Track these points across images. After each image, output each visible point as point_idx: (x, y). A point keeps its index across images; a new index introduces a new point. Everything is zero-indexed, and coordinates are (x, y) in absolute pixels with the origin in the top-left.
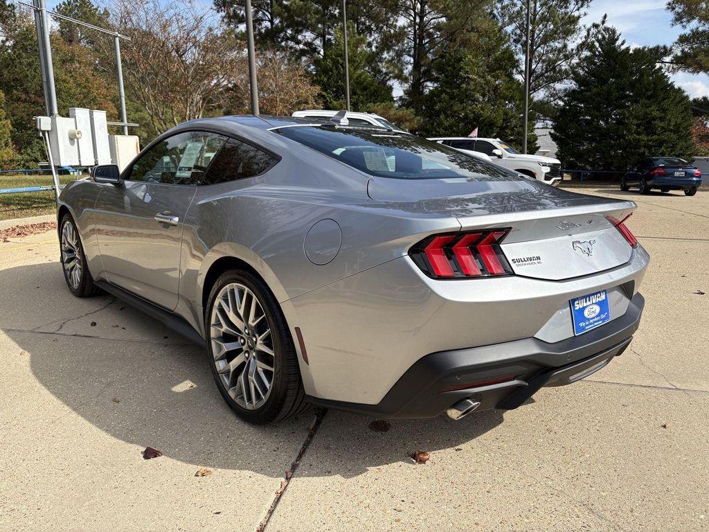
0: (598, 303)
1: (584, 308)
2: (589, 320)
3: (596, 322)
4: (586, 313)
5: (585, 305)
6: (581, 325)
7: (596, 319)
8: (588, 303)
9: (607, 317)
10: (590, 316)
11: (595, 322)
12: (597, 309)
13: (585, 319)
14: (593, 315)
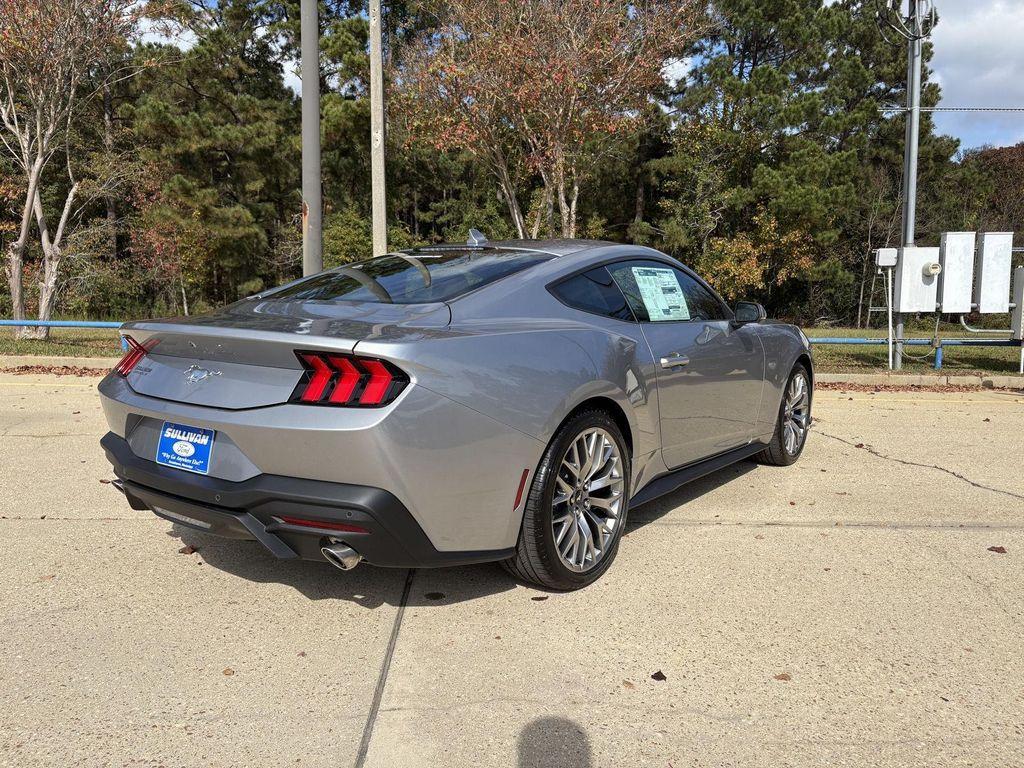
0: (195, 445)
1: (177, 440)
2: (177, 455)
3: (185, 463)
4: (176, 447)
5: (179, 437)
6: (165, 454)
7: (186, 460)
8: (183, 438)
9: (204, 467)
10: (180, 453)
11: (183, 462)
12: (192, 451)
13: (171, 452)
14: (184, 454)
